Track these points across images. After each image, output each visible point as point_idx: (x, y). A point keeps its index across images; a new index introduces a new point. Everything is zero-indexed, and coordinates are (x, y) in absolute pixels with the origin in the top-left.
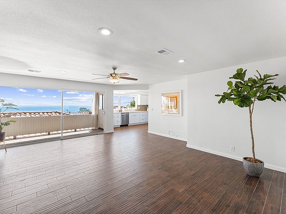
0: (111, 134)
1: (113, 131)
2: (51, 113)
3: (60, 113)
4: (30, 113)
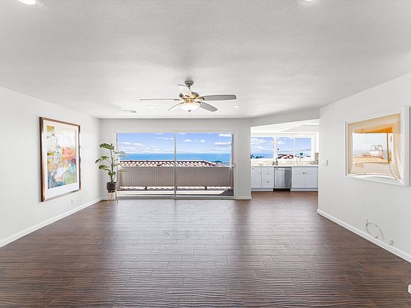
0: (246, 201)
1: (250, 197)
2: (198, 162)
3: (206, 163)
4: (178, 162)
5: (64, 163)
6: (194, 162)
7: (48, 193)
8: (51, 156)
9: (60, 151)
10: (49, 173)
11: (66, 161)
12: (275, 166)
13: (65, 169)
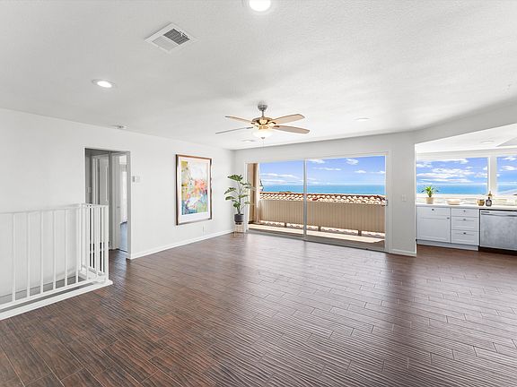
1: (414, 253)
3: (381, 199)
4: (342, 196)
5: (196, 193)
6: (363, 197)
7: (182, 218)
8: (185, 187)
9: (193, 182)
10: (183, 202)
11: (198, 191)
12: (485, 206)
13: (198, 198)
